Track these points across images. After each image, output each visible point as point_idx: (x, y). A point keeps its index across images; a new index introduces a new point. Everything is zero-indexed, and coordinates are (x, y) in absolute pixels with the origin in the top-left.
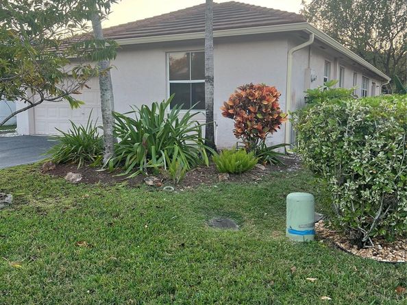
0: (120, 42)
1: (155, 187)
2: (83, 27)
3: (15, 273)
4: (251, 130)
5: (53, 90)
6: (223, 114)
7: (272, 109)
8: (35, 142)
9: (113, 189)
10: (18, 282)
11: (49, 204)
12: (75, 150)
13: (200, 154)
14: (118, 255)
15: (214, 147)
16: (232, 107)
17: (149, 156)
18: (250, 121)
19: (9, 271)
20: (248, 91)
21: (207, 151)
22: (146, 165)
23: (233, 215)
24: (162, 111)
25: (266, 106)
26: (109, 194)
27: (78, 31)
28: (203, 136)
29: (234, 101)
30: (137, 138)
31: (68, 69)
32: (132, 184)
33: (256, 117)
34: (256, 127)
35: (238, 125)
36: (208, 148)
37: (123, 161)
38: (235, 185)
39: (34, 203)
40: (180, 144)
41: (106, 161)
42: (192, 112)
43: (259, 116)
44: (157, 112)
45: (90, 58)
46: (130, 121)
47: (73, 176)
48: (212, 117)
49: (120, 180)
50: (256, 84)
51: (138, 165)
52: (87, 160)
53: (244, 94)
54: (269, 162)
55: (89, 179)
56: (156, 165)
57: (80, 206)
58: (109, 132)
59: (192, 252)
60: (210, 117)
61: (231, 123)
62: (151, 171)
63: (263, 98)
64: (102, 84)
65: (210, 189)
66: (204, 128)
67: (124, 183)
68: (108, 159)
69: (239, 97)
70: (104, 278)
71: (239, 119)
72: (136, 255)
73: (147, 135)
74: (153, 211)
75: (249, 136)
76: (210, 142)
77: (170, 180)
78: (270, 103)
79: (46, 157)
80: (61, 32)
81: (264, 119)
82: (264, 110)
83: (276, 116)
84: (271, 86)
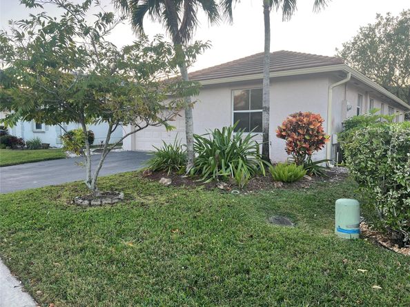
0: (203, 83)
1: (225, 190)
2: (176, 72)
3: (129, 250)
4: (300, 149)
5: (154, 118)
6: (278, 136)
7: (318, 132)
8: (136, 156)
9: (194, 191)
10: (132, 257)
11: (150, 200)
12: (166, 162)
13: (258, 166)
14: (203, 241)
15: (269, 161)
16: (284, 130)
17: (220, 167)
18: (300, 141)
19: (125, 248)
20: (298, 118)
21: (264, 164)
22: (218, 174)
23: (289, 215)
24: (229, 133)
25: (313, 130)
26: (192, 194)
27: (172, 75)
28: (261, 152)
29: (286, 126)
30: (210, 153)
31: (166, 103)
32: (208, 188)
33: (305, 138)
34: (304, 145)
35: (289, 144)
36: (265, 162)
37: (200, 171)
38: (288, 192)
39: (139, 200)
40: (243, 158)
41: (188, 170)
42: (252, 134)
43: (307, 137)
44: (226, 134)
45: (181, 95)
46: (206, 141)
47: (165, 181)
49: (199, 184)
50: (304, 112)
51: (212, 173)
52: (174, 169)
53: (294, 120)
54: (314, 174)
55: (176, 183)
56: (225, 174)
57: (172, 202)
58: (191, 149)
59: (259, 242)
60: (266, 138)
61: (283, 142)
62: (221, 178)
63: (310, 123)
64: (186, 114)
65: (268, 194)
66: (261, 147)
67: (202, 187)
68: (190, 168)
69: (291, 122)
70: (194, 258)
71: (290, 139)
72: (216, 242)
73: (218, 151)
74: (225, 209)
75: (299, 153)
76: (266, 157)
77: (236, 186)
78: (316, 127)
79: (145, 167)
80: (160, 76)
81: (311, 140)
82: (311, 132)
83: (320, 137)
84: (316, 114)
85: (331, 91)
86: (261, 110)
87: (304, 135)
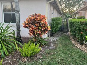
4: (36, 34)
6: (24, 27)
7: (45, 25)
16: (28, 24)
18: (36, 30)
20: (34, 17)
21: (17, 43)
29: (28, 21)
33: (38, 28)
34: (38, 32)
43: (40, 28)
48: (19, 27)
50: (37, 14)
53: (33, 18)
60: (18, 27)
61: (27, 30)
63: (41, 20)
69: (31, 19)
71: (31, 29)
75: (36, 36)
76: (18, 38)
78: (44, 22)
81: (42, 29)
82: (42, 25)
83: (46, 28)
84: (43, 15)
85: (47, 5)
86: (15, 13)
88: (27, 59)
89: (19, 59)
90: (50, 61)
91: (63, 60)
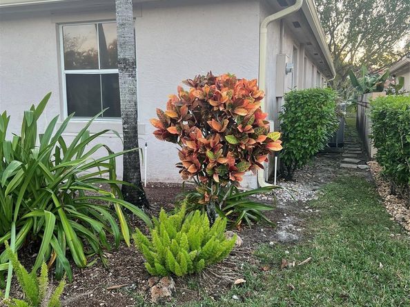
4: (213, 169)
6: (157, 134)
7: (255, 126)
16: (174, 121)
18: (213, 150)
20: (207, 89)
21: (126, 212)
25: (244, 120)
29: (178, 110)
33: (224, 142)
34: (224, 161)
35: (187, 156)
36: (128, 205)
43: (231, 140)
48: (136, 137)
53: (197, 94)
54: (244, 220)
60: (131, 138)
63: (237, 103)
69: (188, 100)
71: (189, 145)
75: (210, 178)
78: (251, 113)
81: (238, 145)
83: (262, 139)
85: (264, 30)
87: (223, 134)
88: (172, 286)
89: (137, 283)
90: (281, 299)
91: (345, 297)
